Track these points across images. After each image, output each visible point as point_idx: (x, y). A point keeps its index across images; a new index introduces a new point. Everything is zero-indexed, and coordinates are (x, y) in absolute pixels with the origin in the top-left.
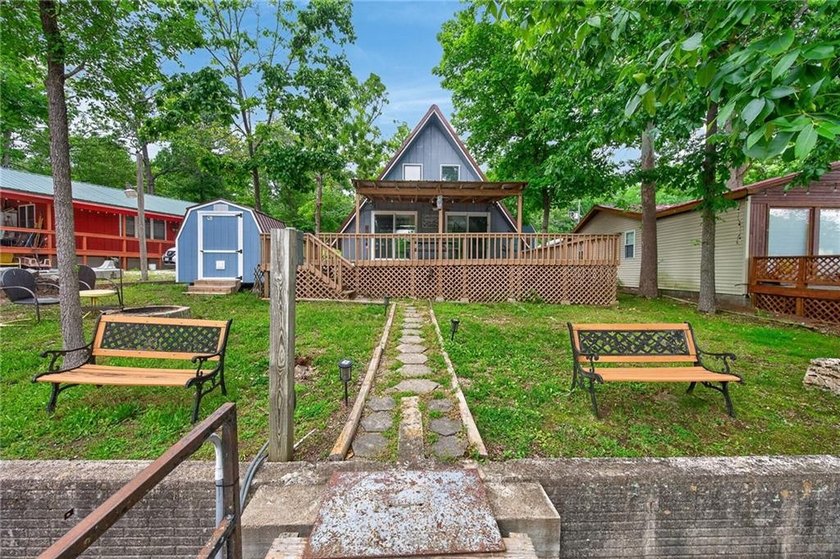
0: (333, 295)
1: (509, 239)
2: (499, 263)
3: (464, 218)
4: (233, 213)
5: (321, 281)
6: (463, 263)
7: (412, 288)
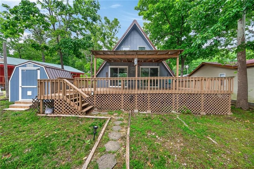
0: (76, 113)
1: (173, 80)
2: (167, 92)
3: (148, 69)
4: (36, 68)
5: (69, 105)
6: (148, 93)
7: (122, 105)
